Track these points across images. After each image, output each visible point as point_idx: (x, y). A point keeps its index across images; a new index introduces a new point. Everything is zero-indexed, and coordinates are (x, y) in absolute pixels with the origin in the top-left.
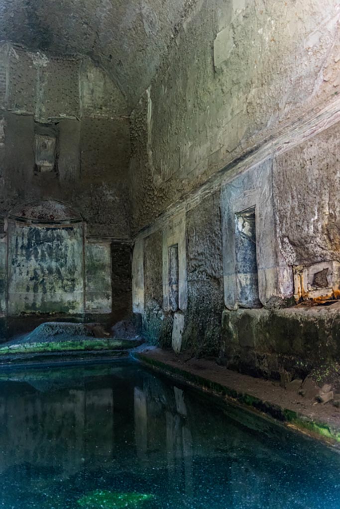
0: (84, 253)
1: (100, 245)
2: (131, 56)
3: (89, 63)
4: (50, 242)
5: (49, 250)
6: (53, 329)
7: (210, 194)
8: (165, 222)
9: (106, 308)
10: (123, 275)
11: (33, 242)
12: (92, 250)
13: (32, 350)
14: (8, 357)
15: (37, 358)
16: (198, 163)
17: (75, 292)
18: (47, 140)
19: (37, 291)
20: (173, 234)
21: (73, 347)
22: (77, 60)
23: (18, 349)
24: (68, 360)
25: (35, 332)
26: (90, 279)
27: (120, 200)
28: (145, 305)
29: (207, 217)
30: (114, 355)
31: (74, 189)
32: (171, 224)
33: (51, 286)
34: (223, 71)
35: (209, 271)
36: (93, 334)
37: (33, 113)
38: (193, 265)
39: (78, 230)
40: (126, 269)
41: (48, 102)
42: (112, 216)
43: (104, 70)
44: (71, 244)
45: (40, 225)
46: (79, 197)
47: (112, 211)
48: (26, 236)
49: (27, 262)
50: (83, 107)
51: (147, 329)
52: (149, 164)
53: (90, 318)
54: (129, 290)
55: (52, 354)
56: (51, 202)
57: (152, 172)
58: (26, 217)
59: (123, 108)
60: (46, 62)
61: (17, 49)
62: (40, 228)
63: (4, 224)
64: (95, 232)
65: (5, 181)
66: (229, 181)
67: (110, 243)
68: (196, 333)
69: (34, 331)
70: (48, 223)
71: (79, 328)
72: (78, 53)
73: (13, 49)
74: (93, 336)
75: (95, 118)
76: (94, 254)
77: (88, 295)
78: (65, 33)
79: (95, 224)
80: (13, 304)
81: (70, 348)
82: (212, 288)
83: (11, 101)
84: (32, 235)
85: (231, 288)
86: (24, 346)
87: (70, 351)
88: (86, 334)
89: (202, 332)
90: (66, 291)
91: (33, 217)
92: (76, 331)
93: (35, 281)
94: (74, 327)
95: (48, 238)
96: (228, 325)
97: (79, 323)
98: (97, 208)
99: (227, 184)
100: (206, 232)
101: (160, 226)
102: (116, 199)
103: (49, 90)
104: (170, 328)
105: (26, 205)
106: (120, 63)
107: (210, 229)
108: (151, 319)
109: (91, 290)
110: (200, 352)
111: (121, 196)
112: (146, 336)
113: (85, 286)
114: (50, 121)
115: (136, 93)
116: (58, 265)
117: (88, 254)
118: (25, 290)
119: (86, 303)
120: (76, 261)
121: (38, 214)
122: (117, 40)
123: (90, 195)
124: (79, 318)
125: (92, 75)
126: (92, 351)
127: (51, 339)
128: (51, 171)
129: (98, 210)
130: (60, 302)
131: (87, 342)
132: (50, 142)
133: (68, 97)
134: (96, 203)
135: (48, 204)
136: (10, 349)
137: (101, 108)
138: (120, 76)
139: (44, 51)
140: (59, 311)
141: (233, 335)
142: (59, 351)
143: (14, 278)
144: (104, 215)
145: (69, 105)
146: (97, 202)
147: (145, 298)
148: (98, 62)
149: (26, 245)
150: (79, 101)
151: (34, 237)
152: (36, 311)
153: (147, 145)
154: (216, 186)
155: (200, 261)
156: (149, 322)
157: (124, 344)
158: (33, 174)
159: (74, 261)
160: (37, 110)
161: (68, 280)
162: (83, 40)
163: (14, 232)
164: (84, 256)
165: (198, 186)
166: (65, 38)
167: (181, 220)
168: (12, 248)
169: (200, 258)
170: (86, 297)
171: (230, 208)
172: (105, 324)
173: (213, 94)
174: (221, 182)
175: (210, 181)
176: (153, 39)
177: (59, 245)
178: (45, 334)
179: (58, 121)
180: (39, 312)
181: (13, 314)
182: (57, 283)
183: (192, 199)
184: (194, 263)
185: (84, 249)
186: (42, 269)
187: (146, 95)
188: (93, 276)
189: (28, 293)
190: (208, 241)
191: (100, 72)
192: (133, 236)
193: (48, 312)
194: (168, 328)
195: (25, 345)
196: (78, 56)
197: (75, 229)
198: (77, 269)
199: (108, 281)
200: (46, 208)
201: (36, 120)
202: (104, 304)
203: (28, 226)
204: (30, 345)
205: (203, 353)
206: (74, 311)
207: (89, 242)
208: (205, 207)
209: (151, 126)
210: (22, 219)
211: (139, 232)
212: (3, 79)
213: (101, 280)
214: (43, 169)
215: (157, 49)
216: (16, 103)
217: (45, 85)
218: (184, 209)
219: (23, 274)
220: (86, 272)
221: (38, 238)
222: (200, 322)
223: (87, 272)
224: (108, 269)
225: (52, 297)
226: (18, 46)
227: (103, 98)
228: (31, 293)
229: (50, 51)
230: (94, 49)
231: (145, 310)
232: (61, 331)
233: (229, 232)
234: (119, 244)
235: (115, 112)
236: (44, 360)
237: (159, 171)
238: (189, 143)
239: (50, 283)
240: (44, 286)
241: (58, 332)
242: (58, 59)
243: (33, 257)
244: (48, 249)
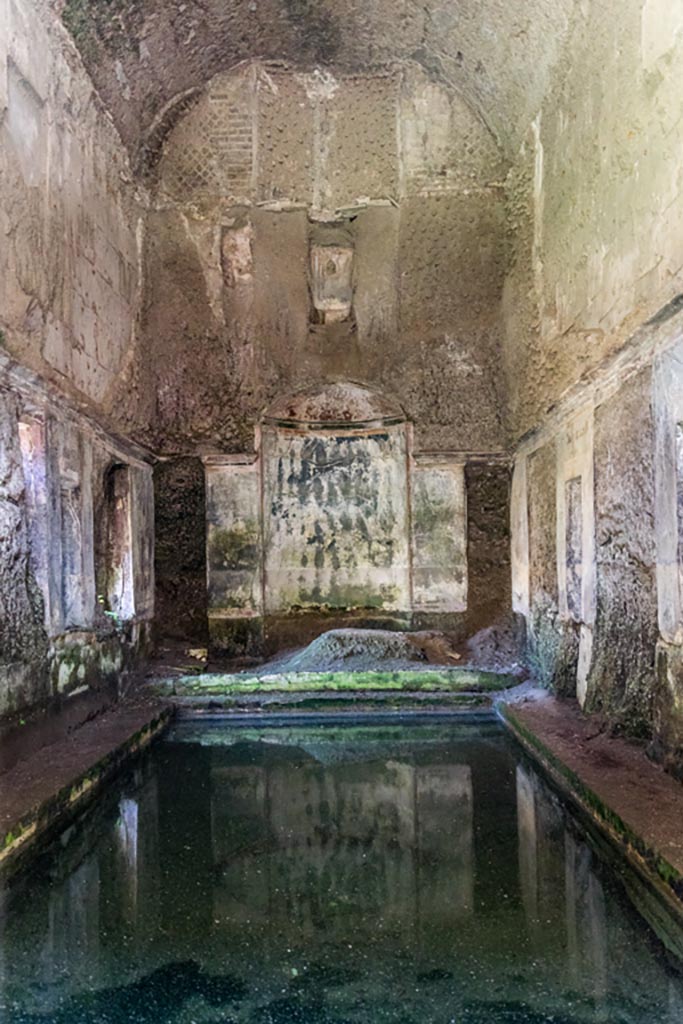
0: (409, 488)
1: (443, 470)
2: (500, 48)
3: (418, 76)
4: (345, 466)
5: (342, 482)
6: (343, 645)
7: (635, 372)
8: (561, 424)
9: (455, 600)
10: (495, 530)
11: (313, 466)
12: (426, 480)
13: (302, 687)
14: (257, 698)
15: (308, 703)
16: (617, 296)
17: (393, 566)
18: (337, 256)
19: (322, 564)
20: (573, 453)
21: (379, 683)
22: (394, 75)
23: (276, 683)
24: (368, 710)
25: (310, 651)
26: (422, 542)
27: (483, 370)
28: (531, 599)
29: (630, 423)
30: (461, 704)
31: (388, 355)
32: (569, 430)
33: (348, 554)
34: (662, 79)
35: (634, 548)
36: (424, 656)
37: (304, 205)
38: (605, 531)
39: (398, 440)
40: (502, 517)
41: (337, 174)
42: (468, 407)
43: (449, 86)
44: (385, 469)
45: (325, 431)
46: (397, 371)
47: (467, 396)
48: (299, 456)
49: (301, 508)
50: (406, 175)
51: (535, 649)
52: (535, 293)
53: (421, 620)
54: (505, 562)
55: (337, 696)
56: (340, 384)
57: (541, 311)
58: (296, 418)
59: (493, 165)
60: (333, 89)
61: (274, 73)
62: (324, 439)
63: (254, 436)
64: (431, 443)
65: (254, 349)
66: (668, 347)
67: (464, 464)
68: (611, 681)
69: (309, 648)
70: (342, 427)
71: (396, 643)
72: (395, 58)
73: (265, 73)
74: (422, 660)
75: (430, 197)
76: (428, 489)
77: (419, 575)
78: (363, 22)
79: (432, 427)
80: (276, 592)
81: (374, 685)
82: (640, 587)
83: (263, 186)
84: (309, 454)
85: (670, 594)
86: (286, 679)
87: (374, 690)
88: (410, 657)
89: (621, 682)
90: (376, 565)
91: (311, 416)
92: (389, 648)
93: (316, 544)
94: (386, 641)
95: (342, 459)
96: (666, 676)
97: (397, 631)
98: (435, 391)
99: (665, 352)
100: (628, 460)
101: (553, 434)
102: (474, 370)
103: (340, 148)
104: (572, 657)
105: (294, 396)
106: (479, 69)
107: (634, 451)
108: (541, 630)
109: (424, 563)
110: (616, 725)
111: (486, 361)
112: (534, 665)
113: (411, 555)
114: (340, 215)
115: (517, 129)
116: (360, 511)
117: (417, 489)
118: (298, 563)
119: (414, 590)
120: (393, 504)
121: (320, 411)
122: (467, 18)
123: (420, 364)
124: (401, 621)
125: (424, 101)
126: (417, 694)
127: (339, 666)
128: (346, 320)
129: (437, 395)
130: (366, 587)
131: (409, 675)
132: (342, 259)
133: (376, 157)
134: (432, 381)
135: (338, 390)
136: (262, 682)
137: (444, 173)
138: (484, 96)
139: (328, 65)
140: (365, 604)
141: (674, 701)
142: (353, 691)
143: (275, 540)
144: (448, 406)
145: (378, 175)
146: (434, 379)
147: (531, 584)
148: (437, 72)
149: (298, 473)
150: (397, 165)
151: (314, 456)
152: (320, 603)
153: (534, 249)
154: (645, 355)
155: (617, 523)
156: (539, 635)
157: (484, 680)
158: (306, 331)
159: (390, 503)
160: (316, 194)
161: (379, 542)
162: (400, 29)
163: (275, 450)
164: (409, 493)
165: (611, 353)
166: (365, 31)
167: (587, 423)
168: (272, 482)
169: (616, 515)
170: (414, 578)
171: (669, 410)
172: (453, 633)
173: (645, 134)
174: (654, 346)
175: (632, 342)
176: (540, 7)
177: (362, 472)
178: (327, 656)
179: (355, 214)
180: (326, 606)
181: (276, 611)
182: (360, 549)
183: (604, 380)
184: (606, 524)
185: (408, 478)
186: (331, 521)
187: (532, 134)
188: (427, 534)
189: (305, 569)
190: (632, 479)
191: (441, 91)
192: (511, 447)
193: (343, 605)
194: (569, 657)
195: (289, 677)
196: (395, 66)
197: (391, 438)
198: (397, 520)
199: (459, 544)
200: (335, 398)
201: (313, 218)
202: (451, 594)
203: (302, 436)
204: (298, 676)
205: (622, 726)
206: (392, 605)
207: (419, 465)
208: (628, 401)
209: (542, 204)
210: (289, 423)
211: (519, 441)
212: (246, 143)
213: (445, 544)
214: (329, 317)
215: (549, 27)
216: (273, 188)
217: (332, 137)
218: (592, 401)
219: (294, 532)
220: (412, 525)
221: (321, 459)
222: (618, 657)
223: (416, 526)
224: (460, 519)
225: (350, 576)
226: (275, 66)
227: (448, 149)
228: (311, 568)
229: (340, 64)
230: (425, 45)
231: (531, 610)
232: (360, 650)
233: (667, 466)
234: (482, 465)
235: (475, 177)
236: (322, 709)
237: (551, 310)
238: (603, 247)
239: (346, 549)
240: (334, 554)
241: (352, 652)
242: (355, 79)
243: (312, 498)
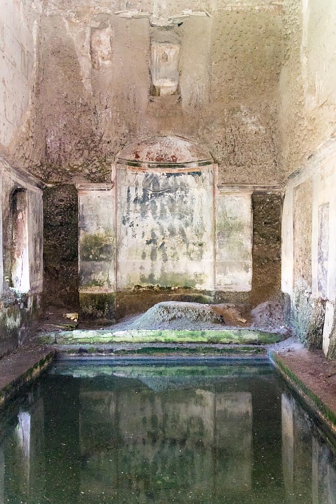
0: (215, 208)
1: (237, 197)
4: (172, 193)
5: (170, 204)
6: (169, 312)
8: (317, 167)
9: (244, 283)
10: (271, 238)
11: (150, 192)
12: (226, 203)
13: (141, 340)
14: (110, 347)
15: (145, 350)
17: (203, 260)
18: (169, 50)
19: (156, 258)
20: (324, 187)
21: (192, 337)
23: (123, 337)
24: (185, 356)
25: (147, 315)
26: (222, 244)
27: (266, 130)
28: (294, 284)
30: (246, 352)
31: (202, 118)
32: (322, 171)
33: (173, 251)
36: (222, 320)
37: (147, 14)
39: (208, 176)
40: (276, 229)
42: (255, 154)
44: (199, 195)
45: (159, 169)
46: (208, 129)
47: (255, 147)
48: (141, 186)
49: (142, 220)
51: (296, 317)
52: (302, 78)
53: (221, 297)
54: (277, 259)
55: (164, 346)
57: (305, 90)
58: (140, 159)
62: (158, 174)
63: (111, 171)
64: (230, 178)
65: (112, 112)
67: (251, 193)
70: (170, 166)
71: (204, 311)
74: (221, 323)
75: (232, 11)
76: (227, 209)
77: (219, 266)
79: (230, 167)
80: (124, 276)
81: (189, 339)
84: (148, 184)
86: (131, 334)
87: (189, 342)
88: (213, 321)
90: (192, 259)
91: (150, 159)
92: (199, 315)
93: (152, 245)
94: (197, 310)
95: (170, 188)
97: (205, 303)
98: (233, 143)
101: (312, 174)
102: (260, 130)
104: (320, 322)
105: (139, 145)
108: (300, 305)
109: (224, 258)
111: (268, 124)
112: (295, 327)
113: (215, 253)
114: (171, 21)
116: (182, 223)
117: (219, 209)
118: (140, 257)
119: (217, 277)
120: (204, 219)
121: (156, 156)
123: (224, 125)
124: (207, 297)
126: (217, 346)
127: (166, 326)
128: (174, 94)
129: (235, 146)
130: (184, 273)
131: (212, 332)
132: (172, 52)
134: (231, 137)
135: (168, 141)
136: (114, 336)
140: (184, 285)
142: (175, 343)
143: (125, 241)
144: (242, 153)
146: (233, 135)
147: (294, 274)
149: (141, 197)
151: (152, 185)
152: (154, 284)
153: (301, 48)
156: (298, 308)
157: (262, 337)
158: (148, 100)
159: (202, 218)
160: (155, 7)
161: (194, 244)
163: (125, 181)
164: (214, 212)
167: (334, 167)
168: (123, 202)
170: (216, 268)
172: (242, 305)
177: (183, 197)
178: (158, 319)
179: (181, 21)
180: (158, 286)
181: (124, 289)
182: (181, 249)
185: (214, 201)
186: (162, 229)
188: (226, 239)
189: (144, 261)
192: (283, 182)
193: (169, 286)
194: (318, 323)
195: (132, 333)
197: (203, 174)
198: (206, 229)
199: (247, 246)
200: (166, 147)
201: (153, 23)
202: (241, 279)
203: (144, 172)
204: (138, 332)
206: (201, 286)
207: (221, 193)
209: (308, 17)
210: (135, 163)
211: (289, 178)
213: (238, 246)
214: (163, 92)
216: (126, 2)
219: (137, 236)
220: (216, 234)
221: (156, 188)
223: (219, 234)
224: (248, 230)
225: (174, 266)
228: (148, 260)
231: (294, 291)
232: (180, 315)
234: (263, 193)
236: (154, 354)
237: (312, 90)
239: (172, 248)
240: (164, 252)
241: (174, 317)
243: (149, 214)
244: (170, 202)
